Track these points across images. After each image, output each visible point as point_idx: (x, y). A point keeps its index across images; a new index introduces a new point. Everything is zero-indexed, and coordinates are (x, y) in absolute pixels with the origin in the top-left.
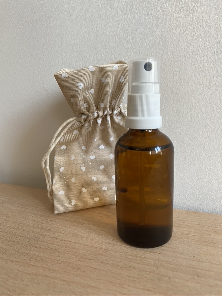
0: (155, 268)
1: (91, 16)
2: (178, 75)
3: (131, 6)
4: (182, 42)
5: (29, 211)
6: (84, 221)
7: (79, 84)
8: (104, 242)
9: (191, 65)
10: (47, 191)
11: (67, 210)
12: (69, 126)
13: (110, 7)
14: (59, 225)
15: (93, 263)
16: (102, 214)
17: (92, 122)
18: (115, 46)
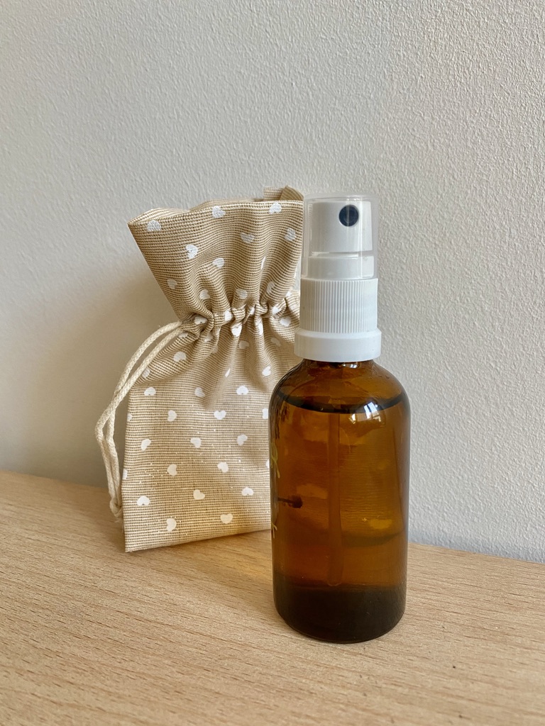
0: (360, 695)
1: (220, 78)
2: (426, 221)
3: (316, 58)
4: (435, 144)
5: (65, 545)
6: (196, 571)
7: (187, 247)
8: (241, 625)
9: (458, 201)
10: (110, 498)
11: (156, 543)
12: (163, 344)
13: (267, 58)
14: (135, 581)
15: (213, 678)
16: (240, 555)
17: (217, 334)
18: (277, 149)
